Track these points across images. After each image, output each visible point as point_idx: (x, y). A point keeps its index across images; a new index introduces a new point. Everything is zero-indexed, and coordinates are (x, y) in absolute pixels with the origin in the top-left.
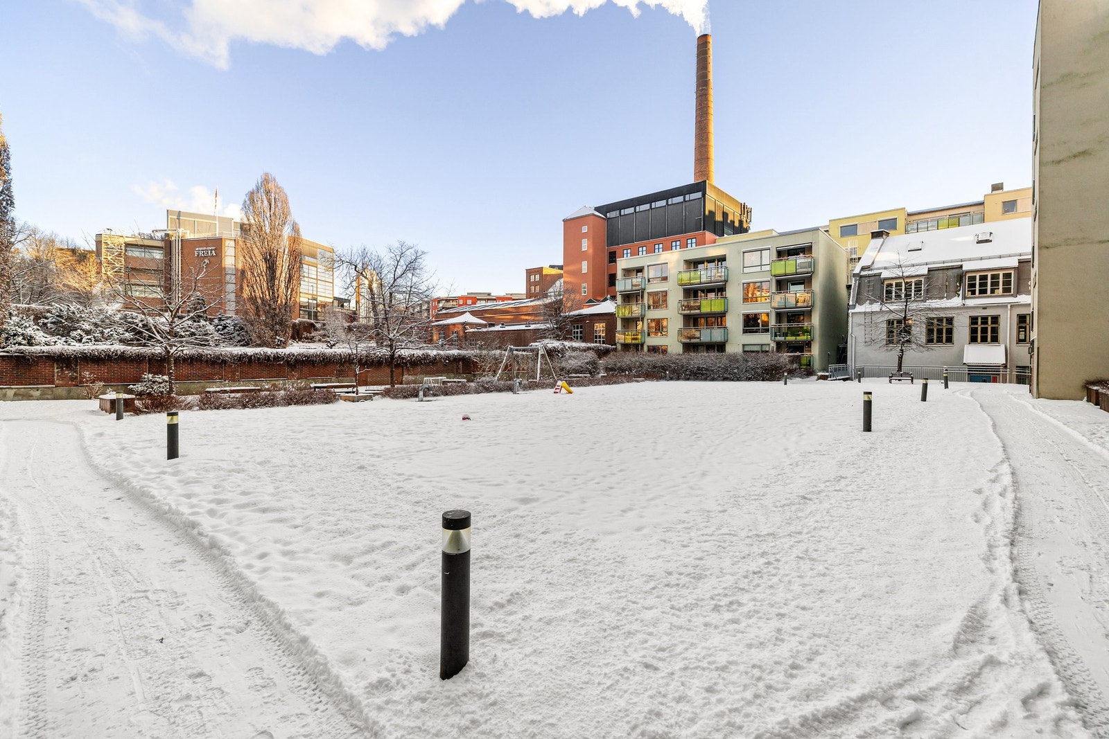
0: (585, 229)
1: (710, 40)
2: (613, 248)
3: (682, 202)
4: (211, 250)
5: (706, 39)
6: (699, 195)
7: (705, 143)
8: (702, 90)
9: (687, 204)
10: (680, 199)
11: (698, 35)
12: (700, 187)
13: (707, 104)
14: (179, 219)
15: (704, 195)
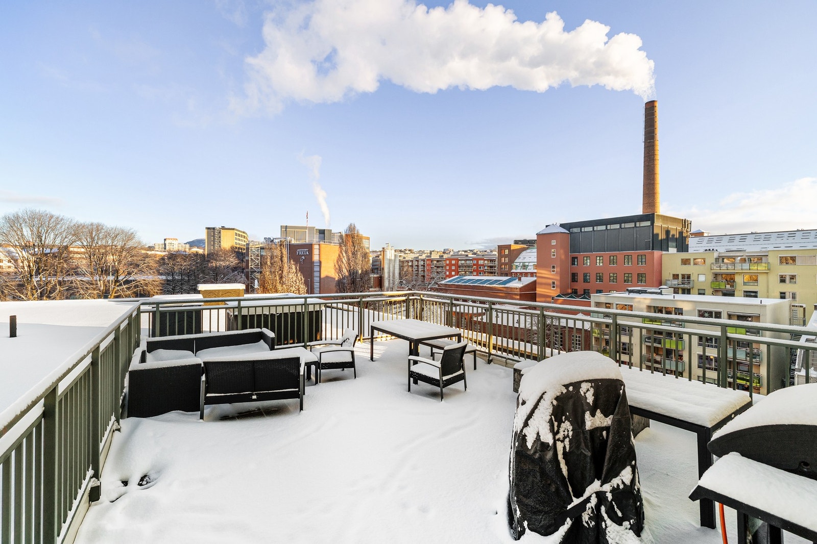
0: (554, 243)
1: (657, 104)
2: (576, 254)
3: (634, 227)
4: (306, 251)
5: (653, 104)
6: (648, 223)
7: (652, 182)
8: (650, 142)
9: (637, 229)
10: (632, 225)
11: (646, 101)
12: (649, 217)
13: (654, 153)
14: (286, 230)
15: (653, 224)
